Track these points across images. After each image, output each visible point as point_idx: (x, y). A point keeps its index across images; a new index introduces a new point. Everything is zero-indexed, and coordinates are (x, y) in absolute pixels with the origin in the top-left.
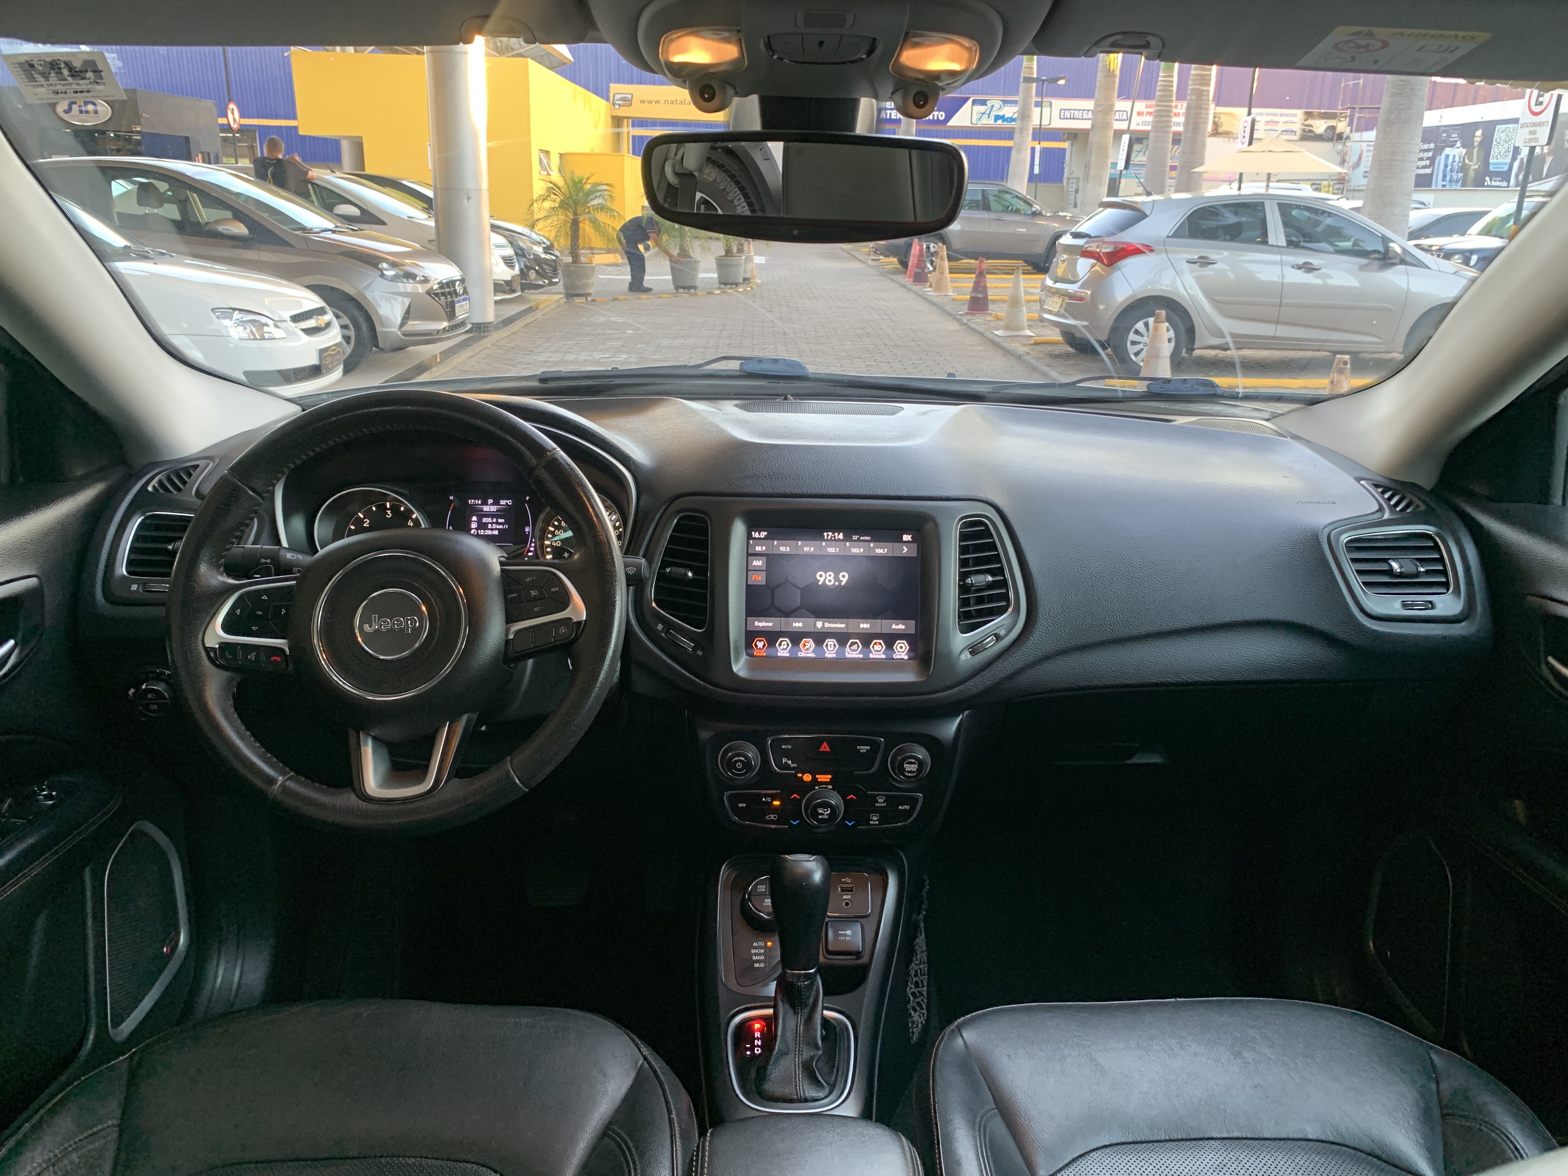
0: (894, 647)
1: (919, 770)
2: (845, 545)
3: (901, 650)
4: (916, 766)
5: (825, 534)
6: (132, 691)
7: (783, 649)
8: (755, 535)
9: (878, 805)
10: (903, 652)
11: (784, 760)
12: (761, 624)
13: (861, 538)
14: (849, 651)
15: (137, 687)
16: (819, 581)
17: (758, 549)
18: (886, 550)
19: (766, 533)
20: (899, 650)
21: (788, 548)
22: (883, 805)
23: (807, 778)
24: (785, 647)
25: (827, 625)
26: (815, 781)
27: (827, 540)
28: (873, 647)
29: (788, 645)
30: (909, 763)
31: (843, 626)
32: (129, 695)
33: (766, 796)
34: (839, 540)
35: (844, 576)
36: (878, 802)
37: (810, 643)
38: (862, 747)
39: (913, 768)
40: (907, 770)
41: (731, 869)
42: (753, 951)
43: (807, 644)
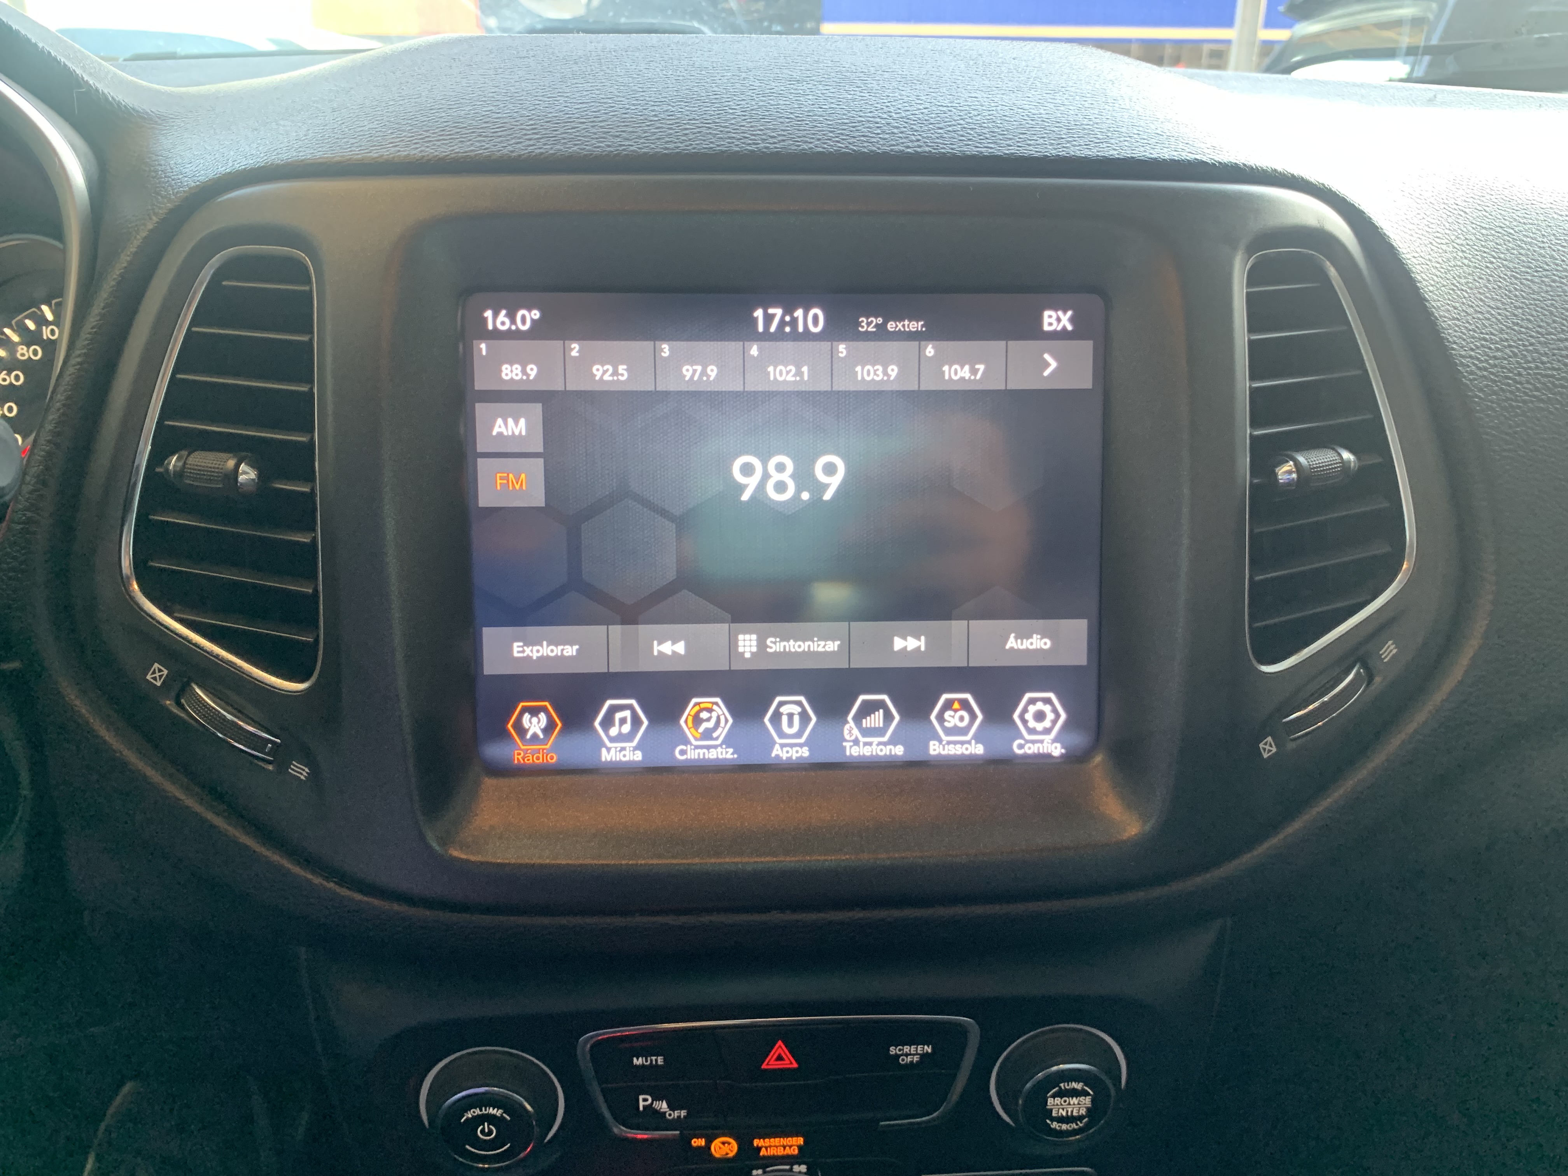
0: (1016, 716)
1: (1095, 1112)
2: (833, 352)
3: (1040, 727)
4: (1087, 1101)
5: (759, 313)
7: (620, 738)
8: (499, 320)
10: (1047, 731)
11: (644, 1101)
12: (533, 652)
13: (891, 326)
14: (856, 732)
16: (742, 488)
17: (511, 373)
18: (981, 367)
19: (536, 314)
20: (1032, 724)
21: (622, 368)
24: (626, 728)
25: (775, 645)
26: (751, 1157)
27: (767, 336)
28: (941, 718)
29: (636, 722)
30: (1061, 1094)
31: (832, 646)
34: (807, 335)
35: (830, 469)
37: (717, 713)
38: (906, 1049)
39: (1078, 1106)
40: (1054, 1114)
43: (704, 715)
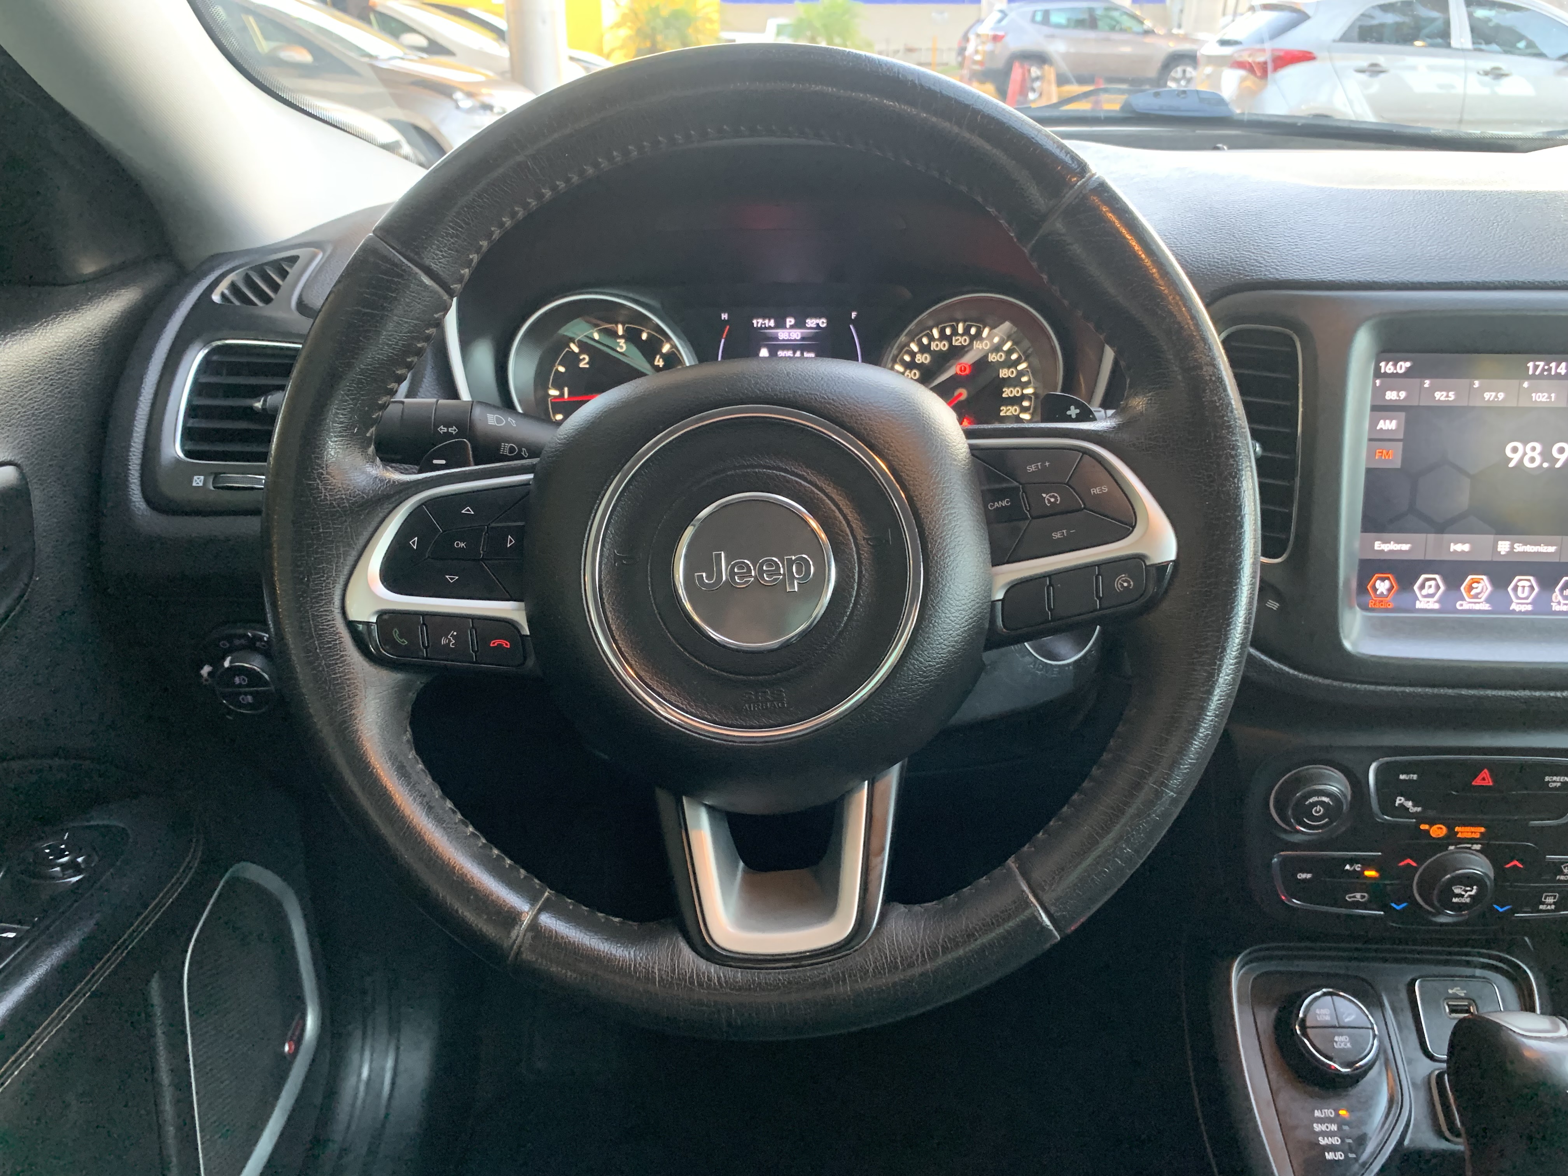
5: (1531, 365)
6: (206, 670)
7: (1429, 596)
8: (1388, 368)
9: (1562, 878)
12: (1386, 547)
14: (1560, 598)
15: (216, 662)
16: (1510, 460)
17: (1391, 395)
19: (1408, 364)
21: (1451, 394)
23: (1438, 831)
24: (1432, 590)
25: (1519, 548)
26: (1451, 838)
27: (1534, 377)
29: (1438, 587)
31: (1552, 549)
32: (201, 676)
33: (1352, 861)
34: (1557, 376)
35: (1561, 450)
36: (1562, 873)
37: (1484, 585)
38: (1554, 778)
41: (1247, 967)
42: (1317, 1127)
43: (1474, 585)
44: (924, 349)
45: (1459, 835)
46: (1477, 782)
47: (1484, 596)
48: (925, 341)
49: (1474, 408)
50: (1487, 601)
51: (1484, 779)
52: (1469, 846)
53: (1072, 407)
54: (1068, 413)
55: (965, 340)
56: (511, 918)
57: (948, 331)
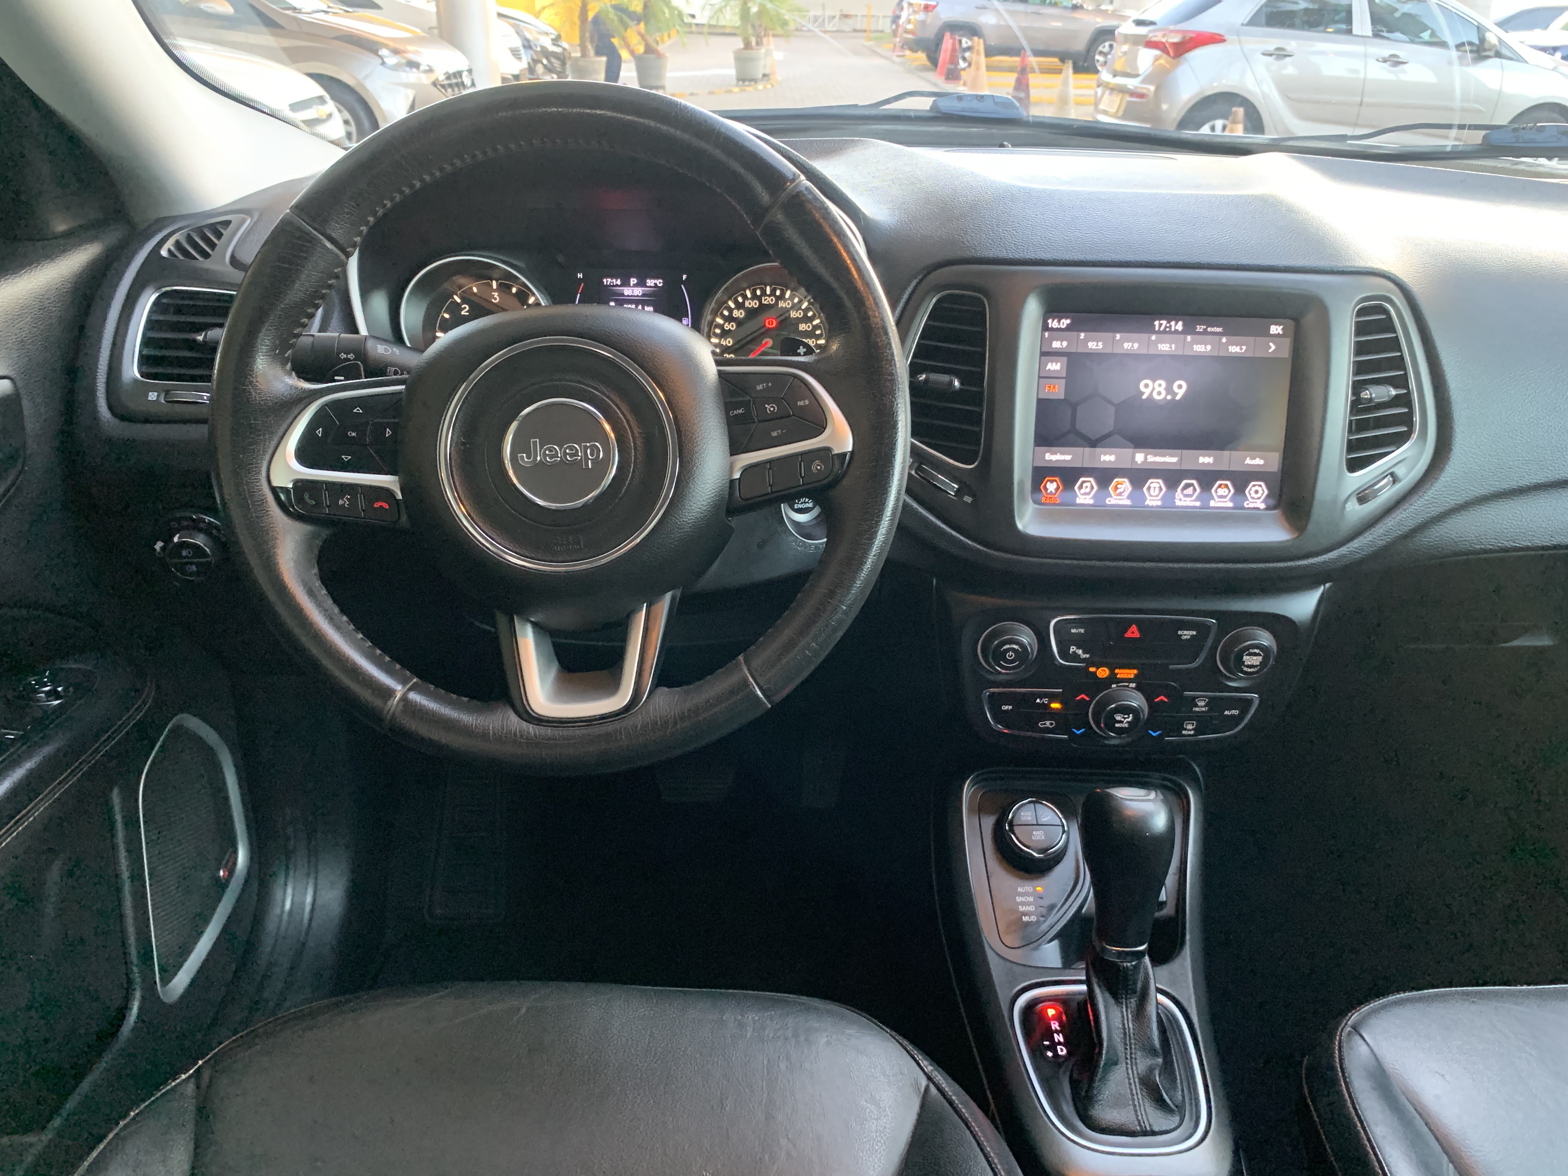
0: (1247, 492)
1: (1263, 664)
2: (1185, 339)
3: (1256, 496)
4: (1260, 658)
5: (1157, 323)
6: (159, 545)
7: (1086, 494)
8: (1053, 324)
9: (1197, 709)
10: (1259, 498)
11: (1073, 649)
12: (1054, 458)
13: (1209, 329)
14: (1181, 496)
15: (168, 540)
16: (1143, 393)
17: (1056, 344)
18: (1244, 348)
19: (1068, 321)
20: (1253, 495)
21: (1100, 344)
22: (1204, 709)
23: (1103, 673)
24: (1088, 490)
25: (1151, 458)
26: (1113, 678)
27: (1159, 332)
28: (1216, 491)
29: (1092, 488)
30: (1250, 654)
31: (1174, 460)
32: (155, 550)
33: (1042, 696)
34: (1175, 332)
35: (1180, 387)
36: (1197, 706)
37: (1125, 485)
38: (1185, 632)
39: (1256, 660)
40: (1246, 664)
41: (976, 786)
42: (1018, 899)
43: (1119, 486)
44: (739, 306)
45: (1118, 676)
46: (1128, 635)
47: (1126, 494)
48: (740, 299)
49: (1117, 354)
50: (1129, 497)
51: (1133, 632)
52: (1127, 684)
53: (801, 347)
54: (798, 351)
55: (772, 300)
56: (388, 693)
57: (758, 292)
